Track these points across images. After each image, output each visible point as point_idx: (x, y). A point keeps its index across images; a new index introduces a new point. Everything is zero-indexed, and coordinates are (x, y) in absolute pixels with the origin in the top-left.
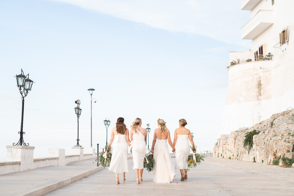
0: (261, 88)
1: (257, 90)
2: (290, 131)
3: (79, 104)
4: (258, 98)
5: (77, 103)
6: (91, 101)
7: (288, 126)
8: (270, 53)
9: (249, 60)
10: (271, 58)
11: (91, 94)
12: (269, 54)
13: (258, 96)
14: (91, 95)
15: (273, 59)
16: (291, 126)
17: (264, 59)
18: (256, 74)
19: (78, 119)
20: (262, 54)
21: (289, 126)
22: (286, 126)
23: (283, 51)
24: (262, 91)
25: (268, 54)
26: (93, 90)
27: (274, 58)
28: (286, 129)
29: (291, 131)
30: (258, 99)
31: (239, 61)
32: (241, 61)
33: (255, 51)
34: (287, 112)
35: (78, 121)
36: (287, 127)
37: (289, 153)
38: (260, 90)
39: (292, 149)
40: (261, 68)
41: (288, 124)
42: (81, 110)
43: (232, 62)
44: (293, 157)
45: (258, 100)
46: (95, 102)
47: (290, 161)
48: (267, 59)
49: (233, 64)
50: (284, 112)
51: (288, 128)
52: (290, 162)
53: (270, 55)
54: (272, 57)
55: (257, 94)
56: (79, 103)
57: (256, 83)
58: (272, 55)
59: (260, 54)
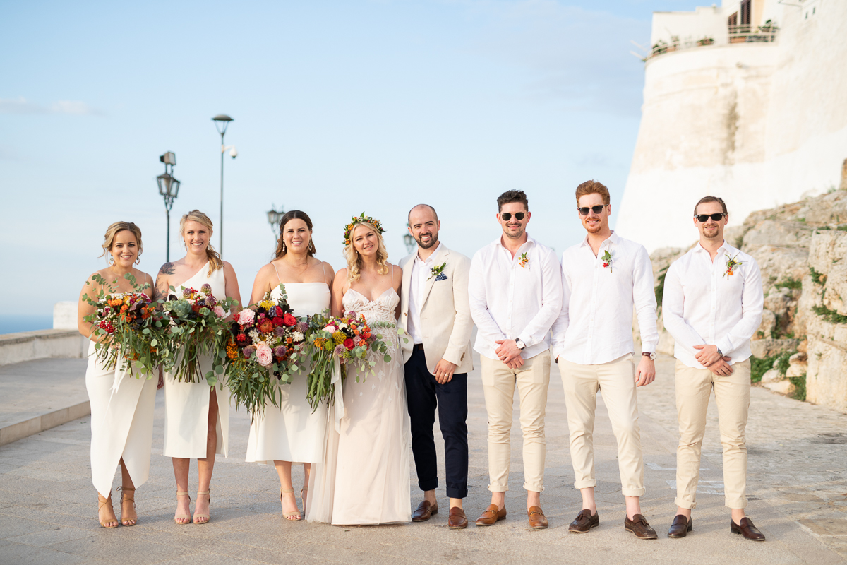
0: (737, 128)
1: (724, 133)
2: (775, 270)
3: (172, 165)
4: (726, 158)
5: (166, 160)
6: (223, 154)
7: (771, 256)
8: (770, 21)
9: (707, 42)
10: (773, 37)
11: (222, 131)
12: (767, 22)
13: (724, 152)
14: (220, 137)
15: (777, 39)
16: (780, 257)
17: (750, 37)
18: (725, 85)
19: (168, 212)
20: (748, 22)
21: (775, 255)
22: (768, 255)
23: (806, 17)
24: (738, 138)
25: (763, 24)
26: (228, 119)
27: (780, 36)
28: (765, 266)
29: (778, 273)
30: (726, 161)
31: (676, 43)
32: (682, 42)
33: (730, 13)
34: (793, 207)
35: (168, 217)
36: (768, 258)
37: (761, 341)
38: (733, 134)
39: (772, 328)
40: (740, 66)
41: (776, 248)
42: (178, 182)
43: (656, 46)
44: (768, 353)
45: (724, 163)
46: (234, 157)
47: (758, 366)
48: (759, 38)
49: (659, 51)
50: (784, 207)
51: (772, 262)
52: (758, 369)
53: (769, 28)
54: (774, 32)
55: (724, 145)
56: (172, 162)
57: (723, 110)
58: (775, 26)
59: (742, 22)
